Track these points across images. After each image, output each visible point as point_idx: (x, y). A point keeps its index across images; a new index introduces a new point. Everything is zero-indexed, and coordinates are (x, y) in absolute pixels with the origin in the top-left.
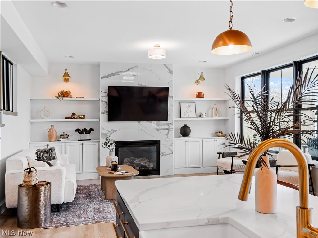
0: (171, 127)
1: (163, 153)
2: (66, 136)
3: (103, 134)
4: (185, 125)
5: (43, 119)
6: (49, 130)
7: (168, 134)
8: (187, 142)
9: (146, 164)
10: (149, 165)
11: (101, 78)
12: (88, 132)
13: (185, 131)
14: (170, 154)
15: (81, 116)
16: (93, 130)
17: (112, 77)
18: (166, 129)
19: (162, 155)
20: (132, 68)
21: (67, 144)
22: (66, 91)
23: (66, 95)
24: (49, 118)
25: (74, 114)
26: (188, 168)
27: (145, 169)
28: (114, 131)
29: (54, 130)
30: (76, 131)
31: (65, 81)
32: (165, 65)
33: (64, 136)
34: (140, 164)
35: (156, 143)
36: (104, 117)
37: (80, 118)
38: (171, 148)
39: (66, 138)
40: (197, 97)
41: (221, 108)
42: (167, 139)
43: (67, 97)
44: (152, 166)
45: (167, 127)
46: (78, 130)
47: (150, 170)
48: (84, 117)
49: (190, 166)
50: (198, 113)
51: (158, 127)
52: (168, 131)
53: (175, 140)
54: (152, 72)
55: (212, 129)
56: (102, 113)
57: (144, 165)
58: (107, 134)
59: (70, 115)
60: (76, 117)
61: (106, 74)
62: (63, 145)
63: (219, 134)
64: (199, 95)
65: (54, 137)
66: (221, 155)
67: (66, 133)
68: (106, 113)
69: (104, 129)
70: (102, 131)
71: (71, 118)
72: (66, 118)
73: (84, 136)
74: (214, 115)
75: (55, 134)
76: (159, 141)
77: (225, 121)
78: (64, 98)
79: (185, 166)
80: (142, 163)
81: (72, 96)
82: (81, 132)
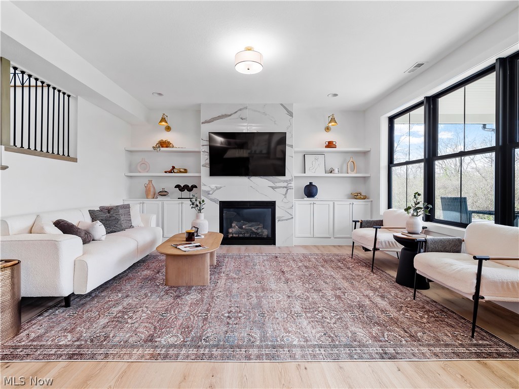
0: (289, 185)
1: (279, 217)
2: (165, 193)
3: (205, 191)
4: (310, 183)
5: (140, 172)
6: (146, 185)
7: (286, 194)
8: (312, 205)
9: (259, 231)
10: (263, 232)
11: (202, 123)
12: (190, 189)
13: (310, 191)
14: (289, 219)
15: (181, 170)
16: (196, 187)
17: (215, 122)
18: (284, 187)
19: (279, 221)
20: (240, 110)
21: (165, 202)
22: (164, 140)
23: (164, 146)
24: (147, 172)
25: (174, 168)
26: (313, 237)
27: (258, 236)
28: (217, 188)
29: (151, 185)
30: (175, 187)
31: (166, 130)
32: (282, 105)
33: (163, 193)
34: (251, 230)
35: (271, 205)
36: (206, 171)
37: (181, 172)
38: (289, 211)
39: (165, 195)
40: (327, 147)
41: (360, 162)
42: (285, 200)
43: (167, 147)
44: (266, 233)
45: (285, 185)
46: (178, 186)
47: (264, 238)
48: (186, 171)
49: (316, 235)
50: (328, 169)
51: (272, 185)
52: (286, 189)
53: (296, 202)
54: (266, 115)
55: (348, 188)
56: (203, 166)
57: (256, 231)
58: (209, 191)
59: (170, 168)
60: (175, 171)
61: (208, 118)
62: (160, 203)
63: (356, 196)
64: (330, 145)
65: (152, 193)
66: (358, 224)
67: (165, 190)
68: (207, 166)
69: (205, 185)
70: (203, 188)
71: (170, 172)
72: (166, 172)
73: (186, 193)
74: (349, 171)
75: (152, 190)
76: (275, 202)
77: (365, 179)
78: (161, 149)
79: (309, 235)
80: (254, 229)
81: (173, 147)
82: (181, 188)
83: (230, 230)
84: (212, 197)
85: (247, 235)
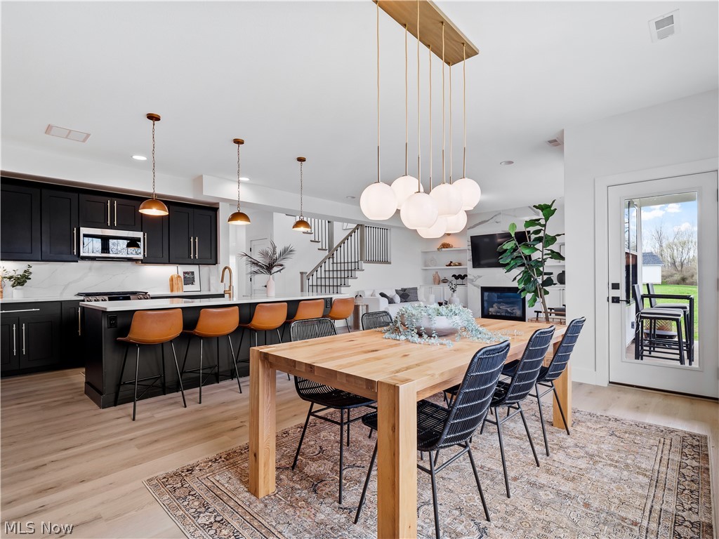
3: (470, 279)
4: (563, 271)
6: (434, 275)
8: (562, 291)
9: (513, 311)
10: (516, 312)
11: (468, 229)
12: (462, 277)
16: (466, 276)
17: (477, 227)
20: (495, 216)
21: (445, 287)
23: (445, 247)
24: (435, 266)
25: (451, 262)
27: (512, 315)
28: (479, 277)
29: (438, 275)
30: (452, 276)
31: (447, 235)
32: (529, 207)
33: (445, 281)
34: (507, 310)
36: (470, 264)
37: (456, 265)
43: (448, 248)
44: (518, 312)
46: (454, 276)
47: (517, 316)
48: (460, 264)
54: (516, 217)
56: (469, 261)
58: (473, 279)
59: (449, 263)
60: (453, 264)
61: (472, 225)
62: (442, 288)
65: (437, 281)
67: (446, 278)
68: (471, 261)
69: (471, 275)
70: (470, 277)
71: (449, 266)
72: (446, 266)
73: (460, 281)
75: (438, 278)
78: (443, 249)
80: (509, 310)
81: (452, 247)
82: (457, 277)
83: (490, 309)
84: (476, 283)
85: (503, 314)
